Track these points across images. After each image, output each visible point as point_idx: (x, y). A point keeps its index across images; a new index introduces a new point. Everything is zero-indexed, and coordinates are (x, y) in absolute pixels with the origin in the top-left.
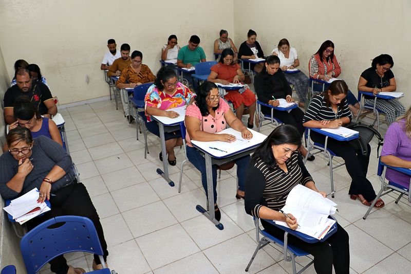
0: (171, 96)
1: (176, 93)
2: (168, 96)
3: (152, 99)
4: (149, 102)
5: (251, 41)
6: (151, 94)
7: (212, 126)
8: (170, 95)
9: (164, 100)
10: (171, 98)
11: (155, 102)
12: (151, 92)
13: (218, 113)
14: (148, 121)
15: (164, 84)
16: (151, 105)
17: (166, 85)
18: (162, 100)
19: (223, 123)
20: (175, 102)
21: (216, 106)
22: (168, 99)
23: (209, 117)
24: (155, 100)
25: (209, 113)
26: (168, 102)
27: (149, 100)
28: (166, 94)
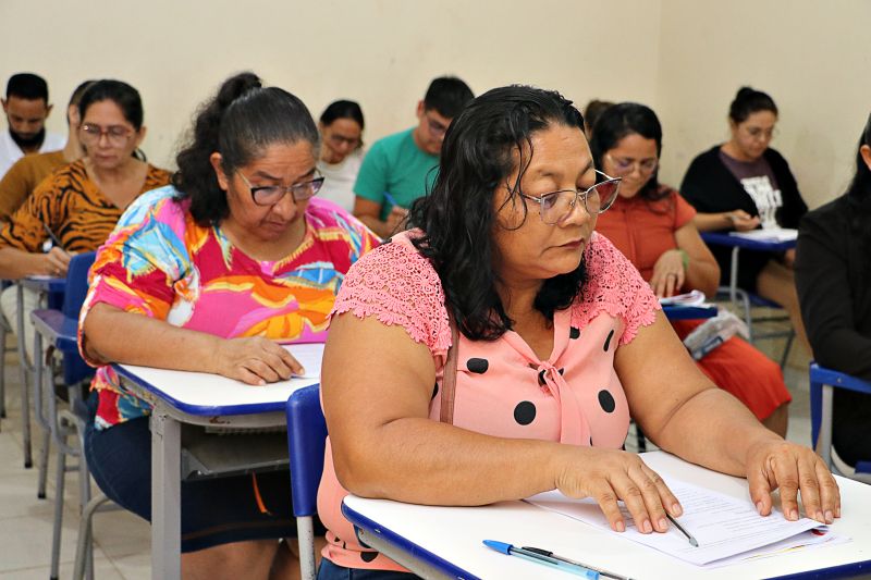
0: (268, 265)
1: (304, 259)
2: (243, 266)
3: (135, 267)
4: (112, 282)
5: (748, 140)
6: (137, 234)
7: (525, 413)
8: (264, 263)
9: (218, 286)
10: (268, 280)
11: (158, 287)
12: (138, 220)
13: (575, 333)
14: (101, 422)
15: (230, 176)
16: (127, 298)
17: (244, 182)
18: (204, 281)
19: (606, 401)
20: (291, 309)
21: (566, 263)
22: (244, 286)
23: (508, 352)
24: (159, 275)
25: (509, 325)
26: (245, 304)
27: (117, 271)
28: (236, 254)
